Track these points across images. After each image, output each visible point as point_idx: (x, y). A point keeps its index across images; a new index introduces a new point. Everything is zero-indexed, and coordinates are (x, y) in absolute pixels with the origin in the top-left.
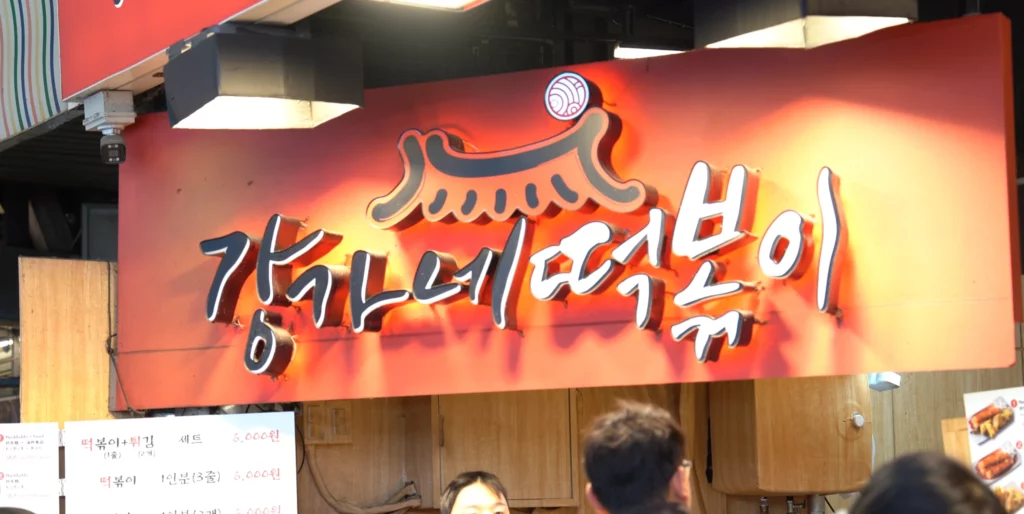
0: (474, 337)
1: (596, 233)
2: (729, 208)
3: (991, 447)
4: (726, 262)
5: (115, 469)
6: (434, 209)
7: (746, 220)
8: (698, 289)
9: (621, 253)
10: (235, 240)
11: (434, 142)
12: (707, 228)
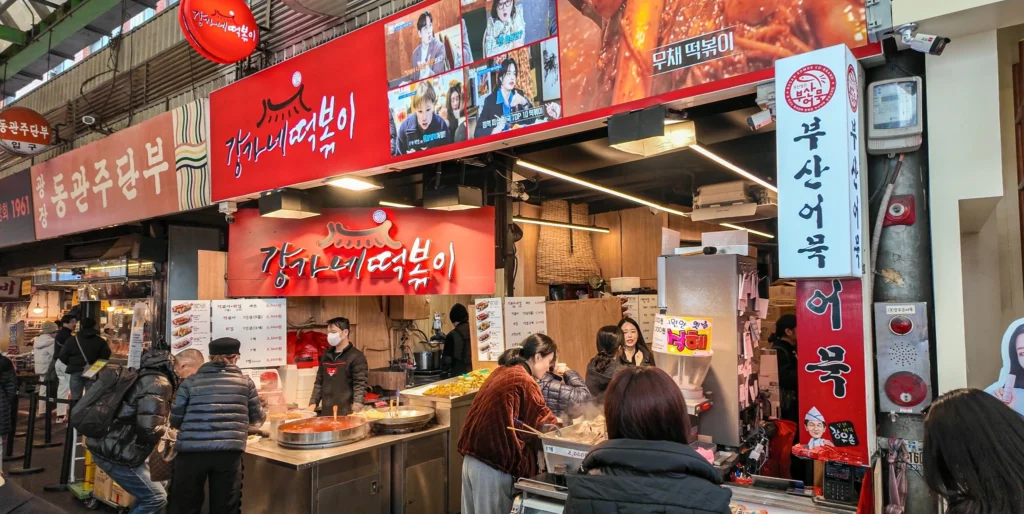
0: (346, 280)
1: (387, 254)
2: (426, 250)
3: (482, 312)
4: (424, 265)
5: (228, 314)
6: (338, 244)
7: (429, 254)
8: (416, 271)
9: (394, 260)
10: (272, 249)
11: (338, 226)
12: (420, 255)
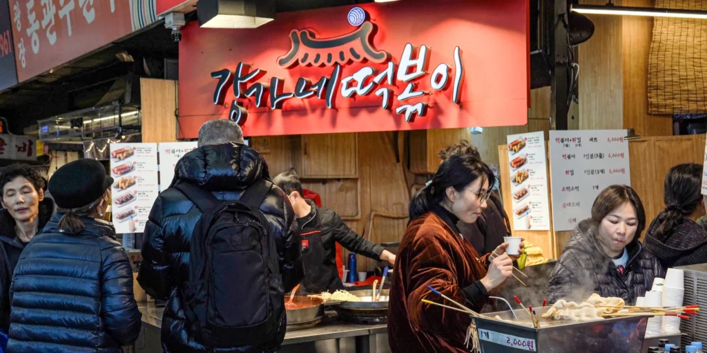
0: (318, 112)
3: (517, 155)
6: (303, 61)
11: (303, 34)
12: (411, 69)
